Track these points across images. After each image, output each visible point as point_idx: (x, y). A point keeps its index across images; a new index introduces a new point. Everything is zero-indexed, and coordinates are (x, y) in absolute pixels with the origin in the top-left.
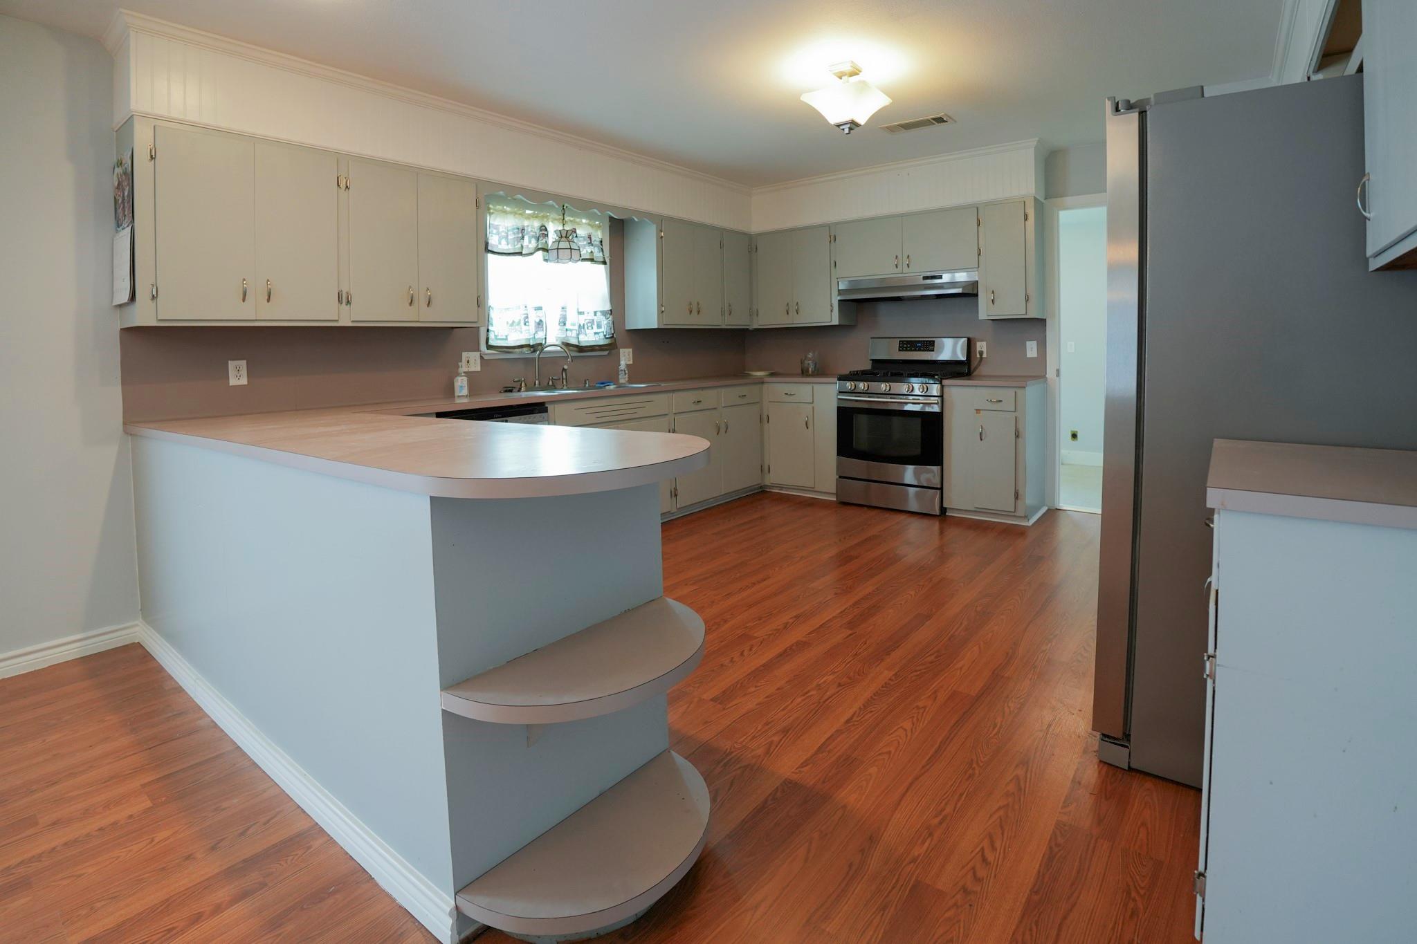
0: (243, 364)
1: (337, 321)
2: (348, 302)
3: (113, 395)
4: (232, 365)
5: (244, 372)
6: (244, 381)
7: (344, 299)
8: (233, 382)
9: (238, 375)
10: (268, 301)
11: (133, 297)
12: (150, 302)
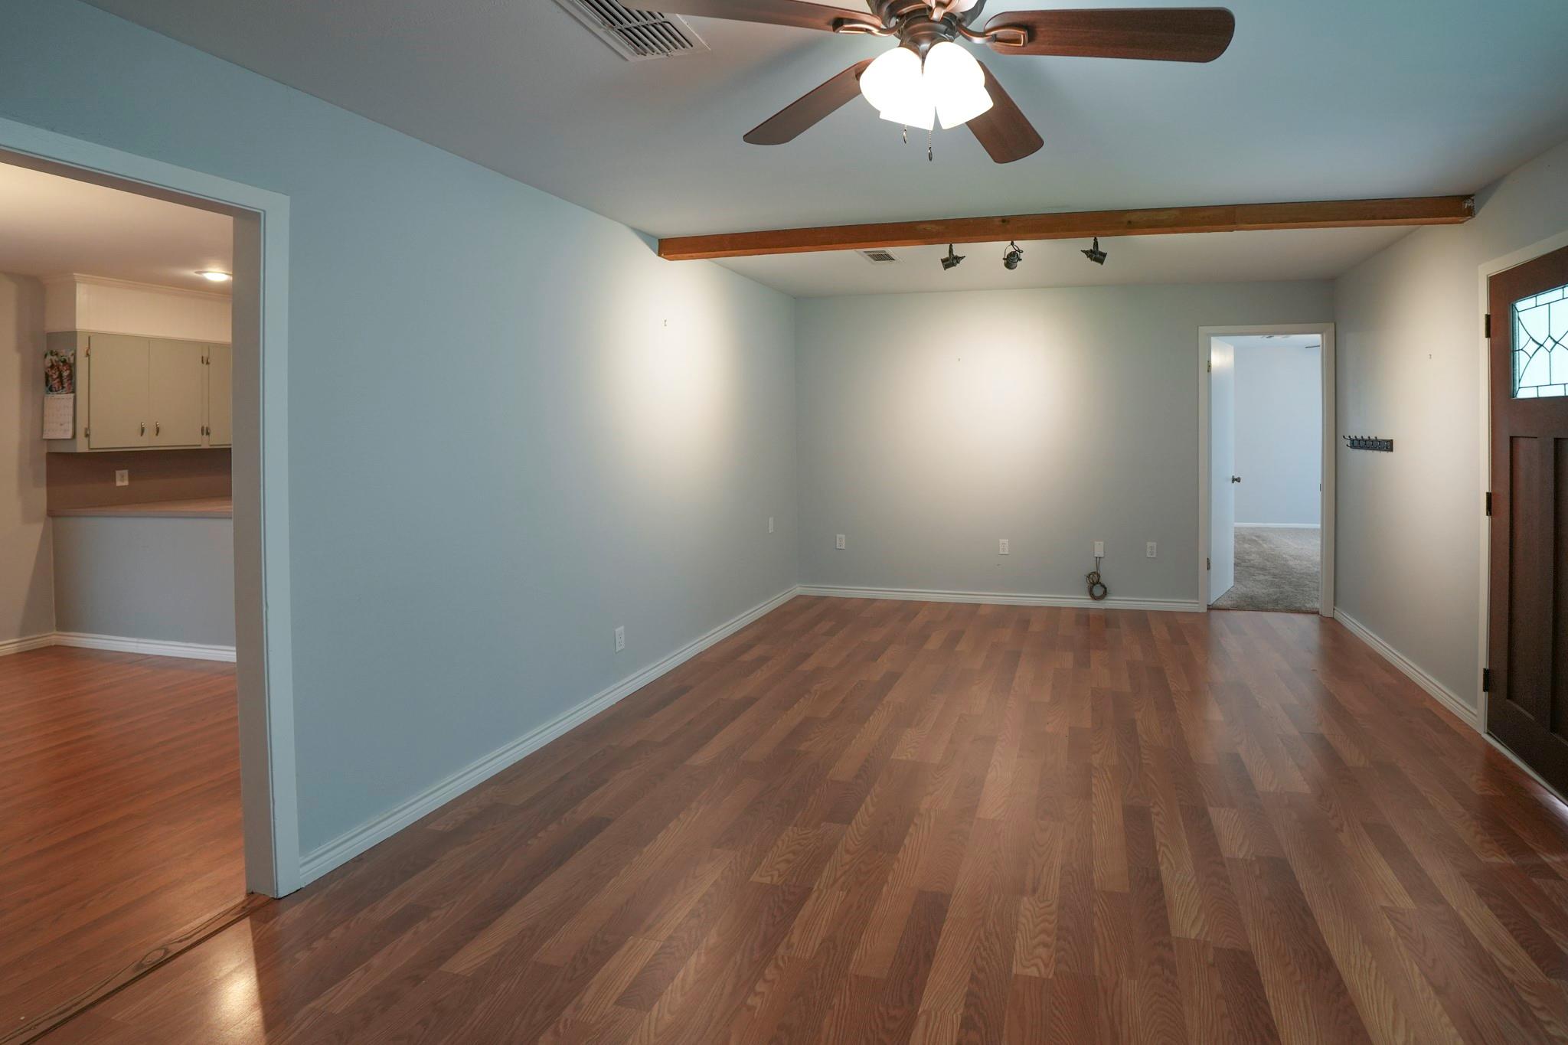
0: (126, 472)
1: (200, 445)
2: (208, 434)
3: (40, 496)
4: (118, 473)
5: (126, 477)
6: (126, 483)
7: (206, 431)
8: (119, 483)
9: (122, 480)
10: (157, 434)
11: (74, 436)
12: (85, 438)
